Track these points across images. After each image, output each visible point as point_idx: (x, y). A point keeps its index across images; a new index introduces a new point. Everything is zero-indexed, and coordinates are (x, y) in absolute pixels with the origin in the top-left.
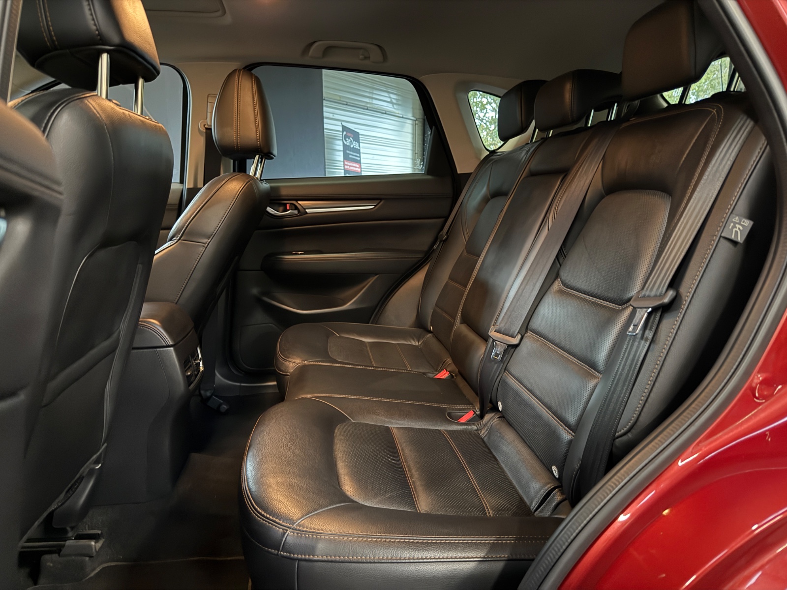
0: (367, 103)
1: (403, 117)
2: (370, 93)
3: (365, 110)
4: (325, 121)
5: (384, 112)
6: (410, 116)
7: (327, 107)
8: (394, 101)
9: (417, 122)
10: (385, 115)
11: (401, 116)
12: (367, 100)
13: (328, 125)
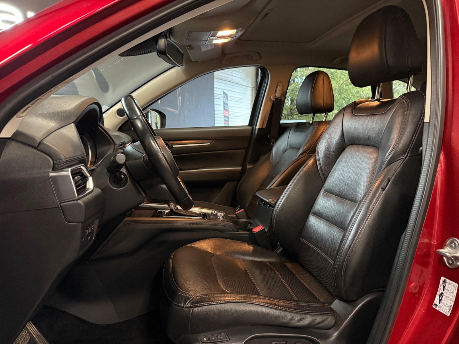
0: (230, 78)
1: (247, 86)
2: (231, 73)
3: (229, 82)
4: (215, 89)
5: (238, 83)
6: (250, 85)
7: (216, 82)
8: (242, 77)
9: (253, 89)
10: (238, 85)
11: (246, 85)
12: (230, 77)
13: (216, 91)
